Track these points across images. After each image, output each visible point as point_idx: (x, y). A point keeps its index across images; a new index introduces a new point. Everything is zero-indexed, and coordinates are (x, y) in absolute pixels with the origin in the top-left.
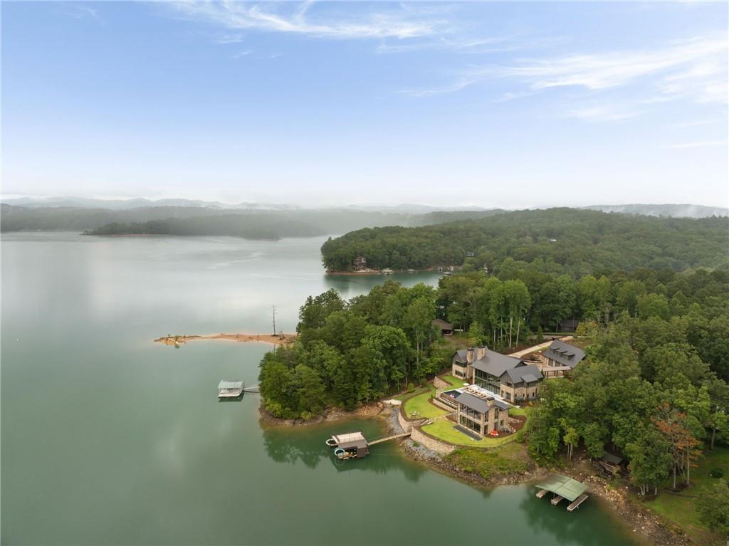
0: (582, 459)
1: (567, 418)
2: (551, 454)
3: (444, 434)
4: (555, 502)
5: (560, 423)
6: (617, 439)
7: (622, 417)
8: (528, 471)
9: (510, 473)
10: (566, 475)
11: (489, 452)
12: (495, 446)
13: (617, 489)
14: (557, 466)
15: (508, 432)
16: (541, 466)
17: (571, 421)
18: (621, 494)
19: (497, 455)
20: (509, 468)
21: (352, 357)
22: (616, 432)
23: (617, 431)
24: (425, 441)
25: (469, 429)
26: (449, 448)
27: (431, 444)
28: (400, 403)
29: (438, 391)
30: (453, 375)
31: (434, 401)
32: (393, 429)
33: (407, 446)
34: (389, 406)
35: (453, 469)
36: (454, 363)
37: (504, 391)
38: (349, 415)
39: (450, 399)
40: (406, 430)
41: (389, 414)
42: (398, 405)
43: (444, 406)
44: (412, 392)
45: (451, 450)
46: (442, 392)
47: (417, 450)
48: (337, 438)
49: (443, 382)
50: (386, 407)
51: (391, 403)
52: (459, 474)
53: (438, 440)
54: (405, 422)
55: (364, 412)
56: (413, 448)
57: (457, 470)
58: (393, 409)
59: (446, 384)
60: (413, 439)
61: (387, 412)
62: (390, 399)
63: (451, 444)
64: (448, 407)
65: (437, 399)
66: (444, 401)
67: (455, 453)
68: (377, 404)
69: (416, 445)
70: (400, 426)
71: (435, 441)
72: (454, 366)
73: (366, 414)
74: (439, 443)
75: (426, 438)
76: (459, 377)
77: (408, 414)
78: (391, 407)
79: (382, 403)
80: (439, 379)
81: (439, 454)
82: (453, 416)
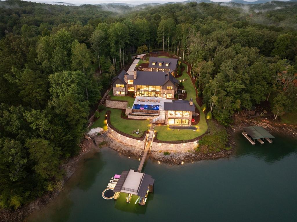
3: (176, 136)
12: (207, 128)
15: (195, 116)
19: (217, 133)
24: (172, 147)
25: (179, 125)
26: (193, 143)
27: (178, 147)
28: (102, 129)
29: (128, 109)
30: (114, 95)
31: (130, 117)
32: (129, 151)
33: (160, 158)
34: (95, 135)
35: (207, 156)
36: (115, 86)
37: (166, 93)
38: (78, 160)
39: (141, 112)
40: (143, 147)
41: (104, 141)
42: (102, 132)
43: (140, 117)
44: (99, 117)
45: (195, 144)
46: (132, 109)
47: (171, 157)
48: (129, 190)
49: (117, 102)
50: (94, 137)
51: (96, 133)
52: (214, 156)
53: (182, 142)
54: (139, 141)
55: (85, 151)
56: (167, 157)
57: (211, 155)
58: (102, 136)
59: (121, 102)
60: (155, 150)
61: (100, 140)
62: (90, 130)
63: (193, 140)
64: (145, 117)
65: (130, 114)
66: (138, 114)
67: (200, 145)
68: (85, 138)
69: (166, 153)
70: (131, 146)
71: (181, 144)
72: (114, 89)
73: (88, 151)
74: (184, 144)
75: (172, 145)
76: (120, 95)
77: (132, 135)
78: (97, 135)
79: (89, 136)
80: (112, 101)
81: (189, 151)
82: (160, 121)
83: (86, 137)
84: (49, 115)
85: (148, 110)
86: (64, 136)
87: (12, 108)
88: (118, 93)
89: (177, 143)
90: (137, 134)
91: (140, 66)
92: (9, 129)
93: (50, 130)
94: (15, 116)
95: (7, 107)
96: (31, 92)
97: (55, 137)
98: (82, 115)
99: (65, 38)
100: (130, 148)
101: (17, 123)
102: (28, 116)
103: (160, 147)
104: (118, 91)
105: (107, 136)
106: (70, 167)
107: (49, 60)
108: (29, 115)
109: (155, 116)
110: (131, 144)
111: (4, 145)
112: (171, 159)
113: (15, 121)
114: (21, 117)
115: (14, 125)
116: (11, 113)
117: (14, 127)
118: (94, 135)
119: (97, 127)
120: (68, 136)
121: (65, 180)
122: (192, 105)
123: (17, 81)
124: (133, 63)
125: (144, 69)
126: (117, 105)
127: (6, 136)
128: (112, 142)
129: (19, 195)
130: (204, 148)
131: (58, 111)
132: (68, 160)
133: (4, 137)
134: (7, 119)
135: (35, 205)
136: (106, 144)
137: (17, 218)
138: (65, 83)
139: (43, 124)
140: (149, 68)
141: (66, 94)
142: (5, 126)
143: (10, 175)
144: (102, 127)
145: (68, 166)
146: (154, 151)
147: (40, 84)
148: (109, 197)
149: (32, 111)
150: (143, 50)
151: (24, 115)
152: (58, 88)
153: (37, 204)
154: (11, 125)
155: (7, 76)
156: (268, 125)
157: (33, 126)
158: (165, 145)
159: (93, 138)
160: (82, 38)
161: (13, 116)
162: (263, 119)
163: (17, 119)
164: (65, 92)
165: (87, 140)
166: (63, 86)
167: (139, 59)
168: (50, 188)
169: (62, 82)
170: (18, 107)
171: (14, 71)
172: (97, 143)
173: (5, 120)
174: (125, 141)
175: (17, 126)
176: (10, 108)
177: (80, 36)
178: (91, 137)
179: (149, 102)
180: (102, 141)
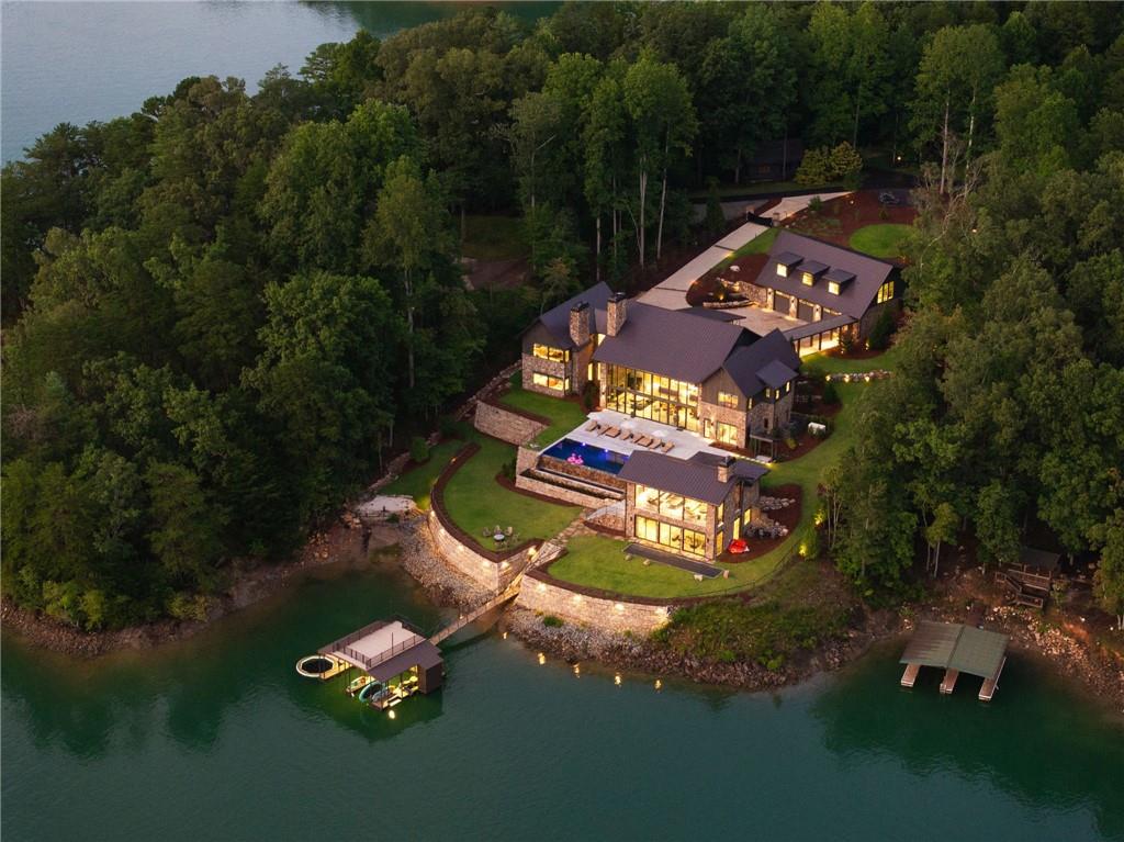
0: (963, 570)
1: (931, 480)
2: (897, 576)
3: (618, 577)
4: (947, 687)
5: (911, 496)
6: (1050, 513)
7: (1062, 460)
8: (854, 627)
9: (819, 644)
10: (937, 617)
11: (754, 603)
12: (761, 583)
13: (1058, 626)
14: (910, 600)
15: (767, 534)
16: (874, 609)
17: (941, 488)
18: (1071, 635)
19: (778, 607)
20: (814, 633)
21: (256, 395)
22: (1046, 495)
23: (1048, 492)
24: (576, 606)
25: (668, 549)
26: (652, 613)
27: (599, 611)
28: (412, 505)
29: (525, 451)
30: (526, 386)
31: (523, 483)
32: (449, 590)
33: (525, 632)
34: (381, 518)
35: (682, 664)
36: (531, 353)
37: (713, 419)
38: (286, 574)
39: (569, 471)
40: (494, 586)
41: (397, 545)
42: (407, 513)
43: (558, 492)
44: (426, 461)
45: (661, 616)
46: (540, 453)
47: (561, 636)
48: (354, 654)
49: (513, 417)
50: (374, 524)
51: (384, 510)
52: (704, 673)
53: (617, 598)
54: (486, 563)
55: (320, 555)
56: (547, 632)
57: (695, 664)
58: (399, 527)
59: (527, 421)
60: (528, 606)
61: (386, 537)
62: (372, 497)
63: (658, 602)
64: (574, 492)
65: (527, 474)
66: (553, 477)
67: (676, 624)
68: (342, 521)
69: (552, 621)
70: (465, 575)
71: (609, 602)
72: (526, 362)
73: (330, 560)
74: (620, 607)
75: (578, 598)
76: (547, 392)
77: (480, 539)
78: (388, 521)
79: (357, 515)
80: (496, 409)
81: (628, 634)
82: (609, 519)
83: (348, 517)
84: (234, 413)
85: (593, 470)
86: (255, 484)
87: (140, 371)
88: (540, 380)
89: (594, 596)
90: (498, 541)
91: (735, 268)
92: (120, 428)
93: (225, 457)
94: (142, 394)
95: (129, 365)
96: (204, 329)
97: (230, 481)
98: (325, 432)
99: (374, 137)
100: (455, 583)
101: (142, 416)
102: (174, 403)
103: (539, 597)
104: (541, 374)
105: (413, 531)
106: (253, 583)
107: (297, 216)
108: (177, 401)
109: (607, 500)
110: (467, 571)
111: (100, 465)
112: (556, 642)
113: (140, 409)
114: (155, 403)
115: (136, 419)
116: (136, 385)
117: (134, 425)
118: (376, 519)
119: (398, 494)
120: (267, 487)
121: (225, 610)
122: (725, 481)
123: (177, 284)
124: (718, 244)
125: (740, 285)
126: (512, 430)
127: (110, 447)
128: (418, 550)
129: (102, 593)
130: (688, 636)
131: (260, 406)
132: (259, 566)
133: (104, 448)
134: (121, 398)
135: (132, 637)
136: (399, 555)
137: (86, 648)
138: (307, 319)
139: (205, 432)
140: (762, 287)
141: (299, 356)
142: (114, 418)
143: (96, 535)
144: (415, 500)
145: (250, 580)
146: (525, 609)
147: (235, 308)
148: (310, 672)
149: (188, 390)
150: (829, 168)
151: (165, 397)
152: (282, 330)
153: (137, 636)
154: (127, 420)
155: (152, 264)
156: (1073, 648)
157: (181, 433)
158: (557, 592)
159: (368, 528)
160: (490, 106)
161: (137, 395)
162: (1069, 620)
163: (144, 405)
164: (297, 349)
165: (347, 527)
166: (299, 328)
167: (767, 222)
168: (177, 606)
169: (299, 315)
170: (158, 371)
171: (177, 252)
172: (372, 543)
173: (118, 401)
174: (452, 557)
175: (140, 425)
176: (135, 370)
177: (482, 97)
178: (362, 522)
179: (630, 440)
180: (391, 542)
